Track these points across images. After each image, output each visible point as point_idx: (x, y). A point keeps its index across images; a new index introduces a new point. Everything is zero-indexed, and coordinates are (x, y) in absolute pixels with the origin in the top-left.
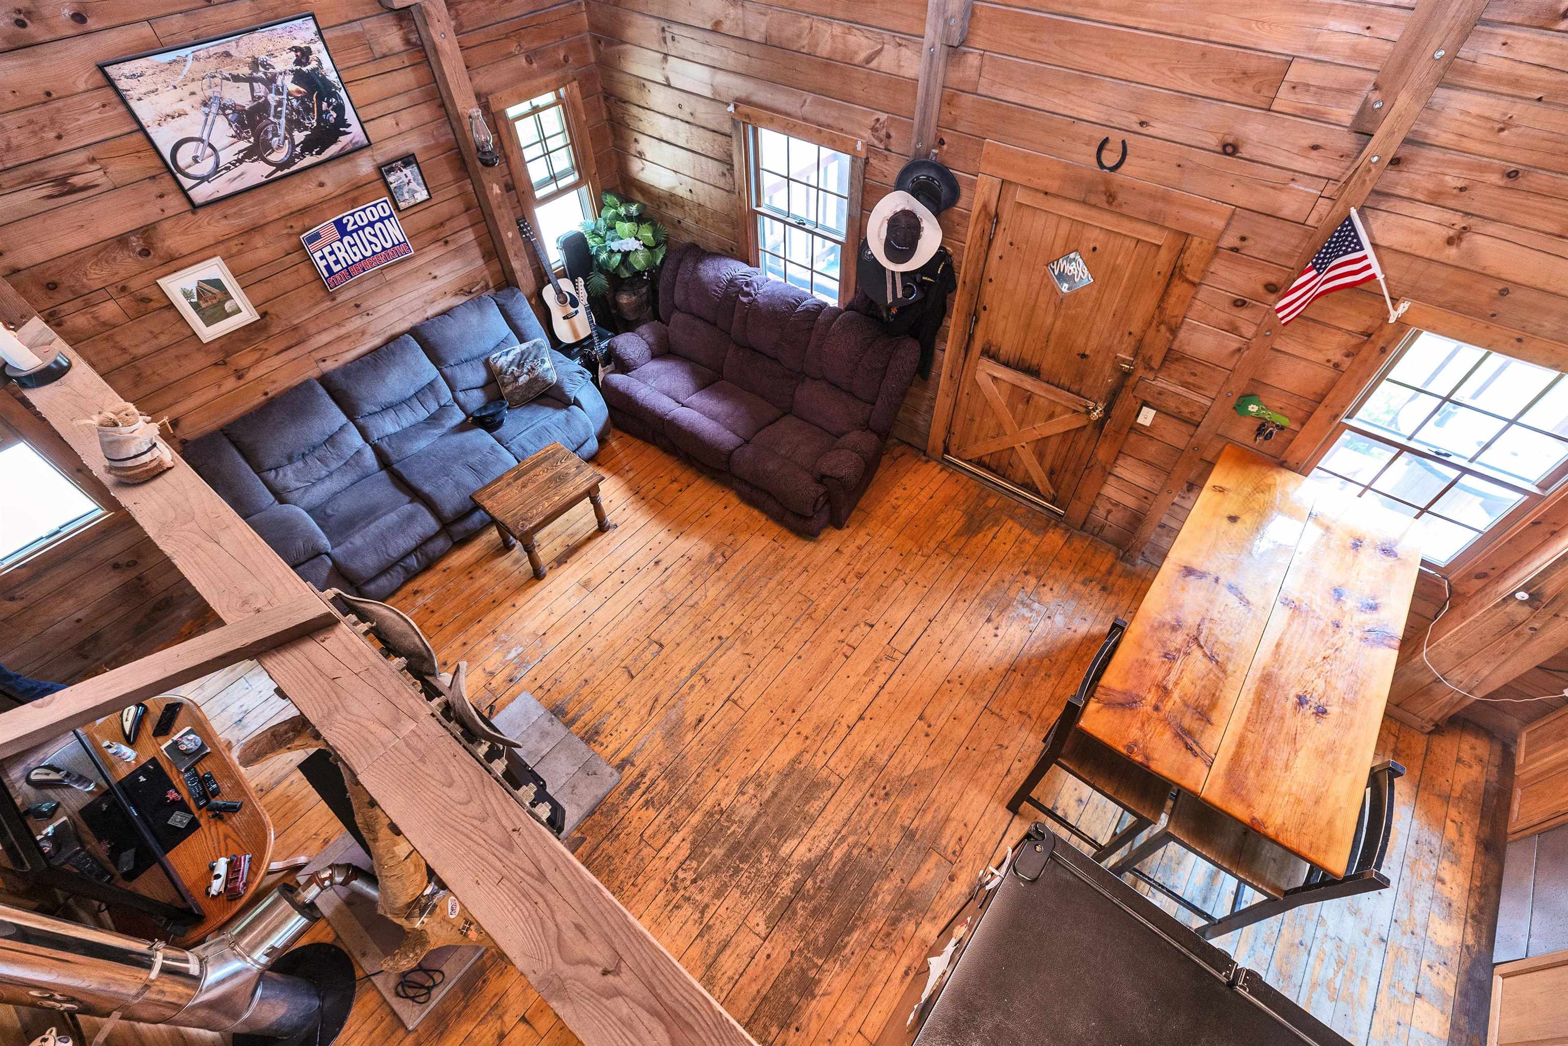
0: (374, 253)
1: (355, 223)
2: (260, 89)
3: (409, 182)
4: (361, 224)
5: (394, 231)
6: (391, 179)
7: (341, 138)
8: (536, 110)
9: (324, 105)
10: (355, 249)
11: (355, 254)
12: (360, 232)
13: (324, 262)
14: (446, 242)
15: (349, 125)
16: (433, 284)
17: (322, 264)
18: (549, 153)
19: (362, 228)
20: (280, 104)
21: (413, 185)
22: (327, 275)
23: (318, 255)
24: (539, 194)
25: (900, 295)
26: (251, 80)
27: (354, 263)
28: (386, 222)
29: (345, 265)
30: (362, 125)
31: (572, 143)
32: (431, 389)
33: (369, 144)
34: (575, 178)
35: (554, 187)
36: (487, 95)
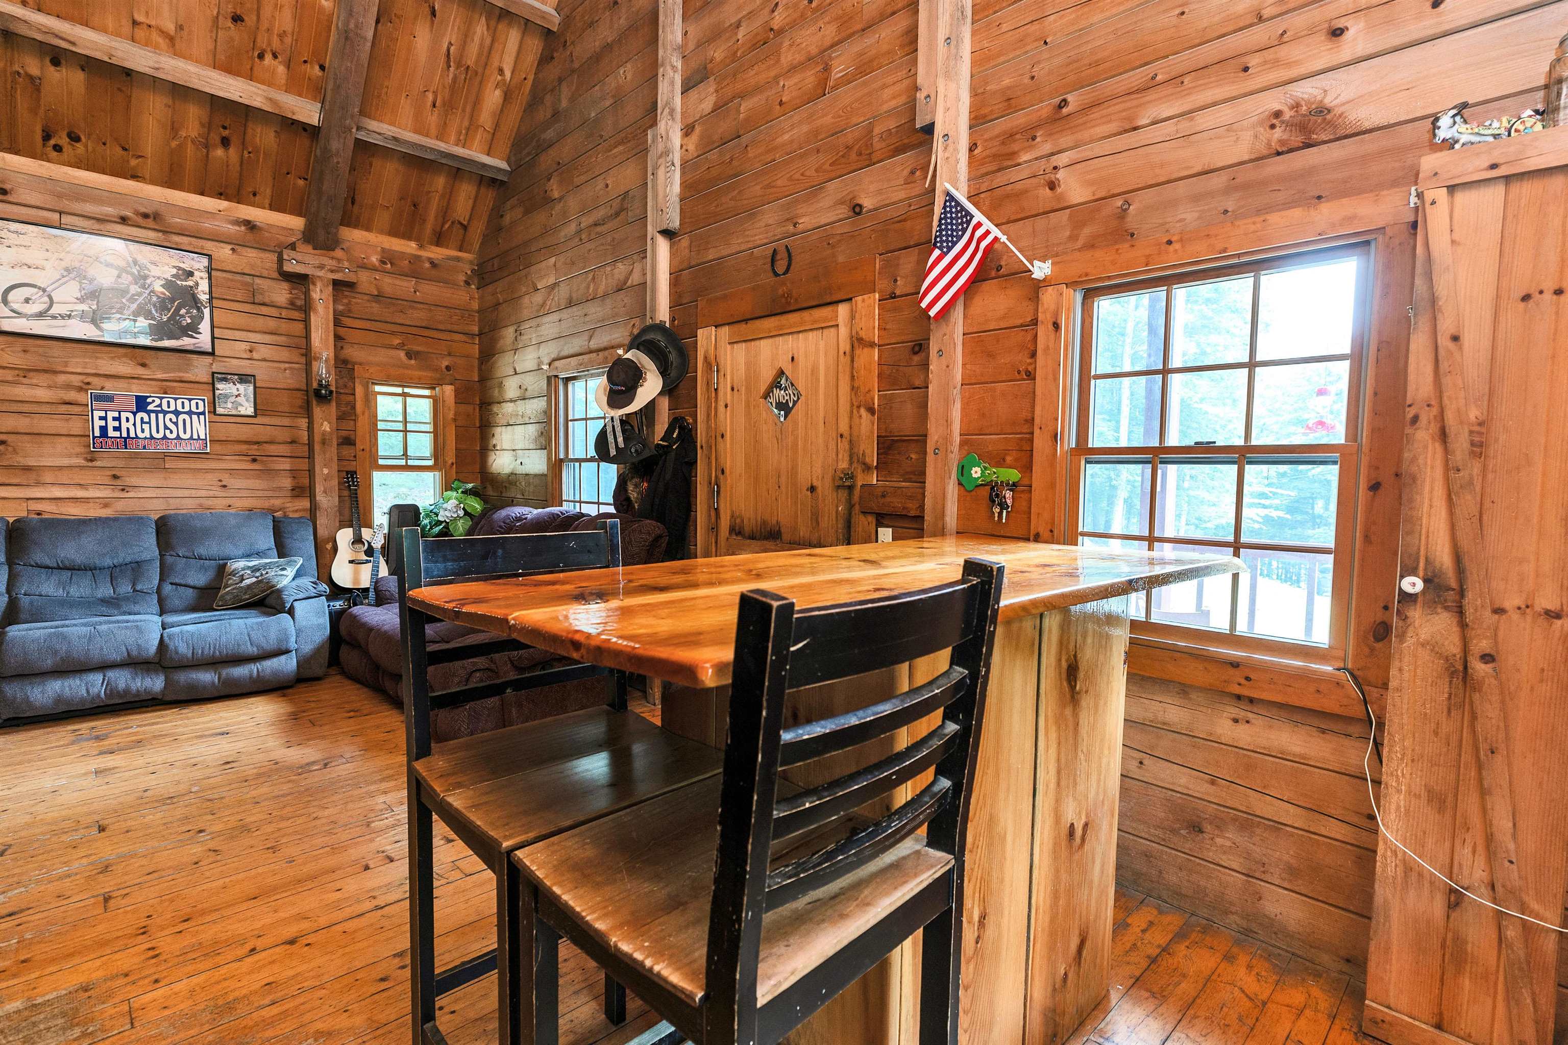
0: (165, 437)
1: (160, 405)
2: (127, 278)
3: (238, 395)
4: (165, 407)
5: (200, 428)
6: (220, 386)
7: (185, 338)
8: (404, 395)
9: (183, 311)
10: (146, 427)
11: (143, 431)
12: (161, 416)
13: (103, 423)
14: (255, 460)
15: (200, 333)
16: (219, 490)
17: (99, 423)
18: (405, 431)
19: (165, 413)
20: (139, 294)
21: (241, 400)
22: (97, 433)
23: (98, 414)
24: (381, 462)
25: (621, 444)
27: (137, 437)
28: (195, 417)
29: (124, 434)
30: (213, 338)
31: (435, 433)
32: (136, 568)
33: (212, 354)
34: (430, 463)
35: (403, 462)
36: (354, 364)
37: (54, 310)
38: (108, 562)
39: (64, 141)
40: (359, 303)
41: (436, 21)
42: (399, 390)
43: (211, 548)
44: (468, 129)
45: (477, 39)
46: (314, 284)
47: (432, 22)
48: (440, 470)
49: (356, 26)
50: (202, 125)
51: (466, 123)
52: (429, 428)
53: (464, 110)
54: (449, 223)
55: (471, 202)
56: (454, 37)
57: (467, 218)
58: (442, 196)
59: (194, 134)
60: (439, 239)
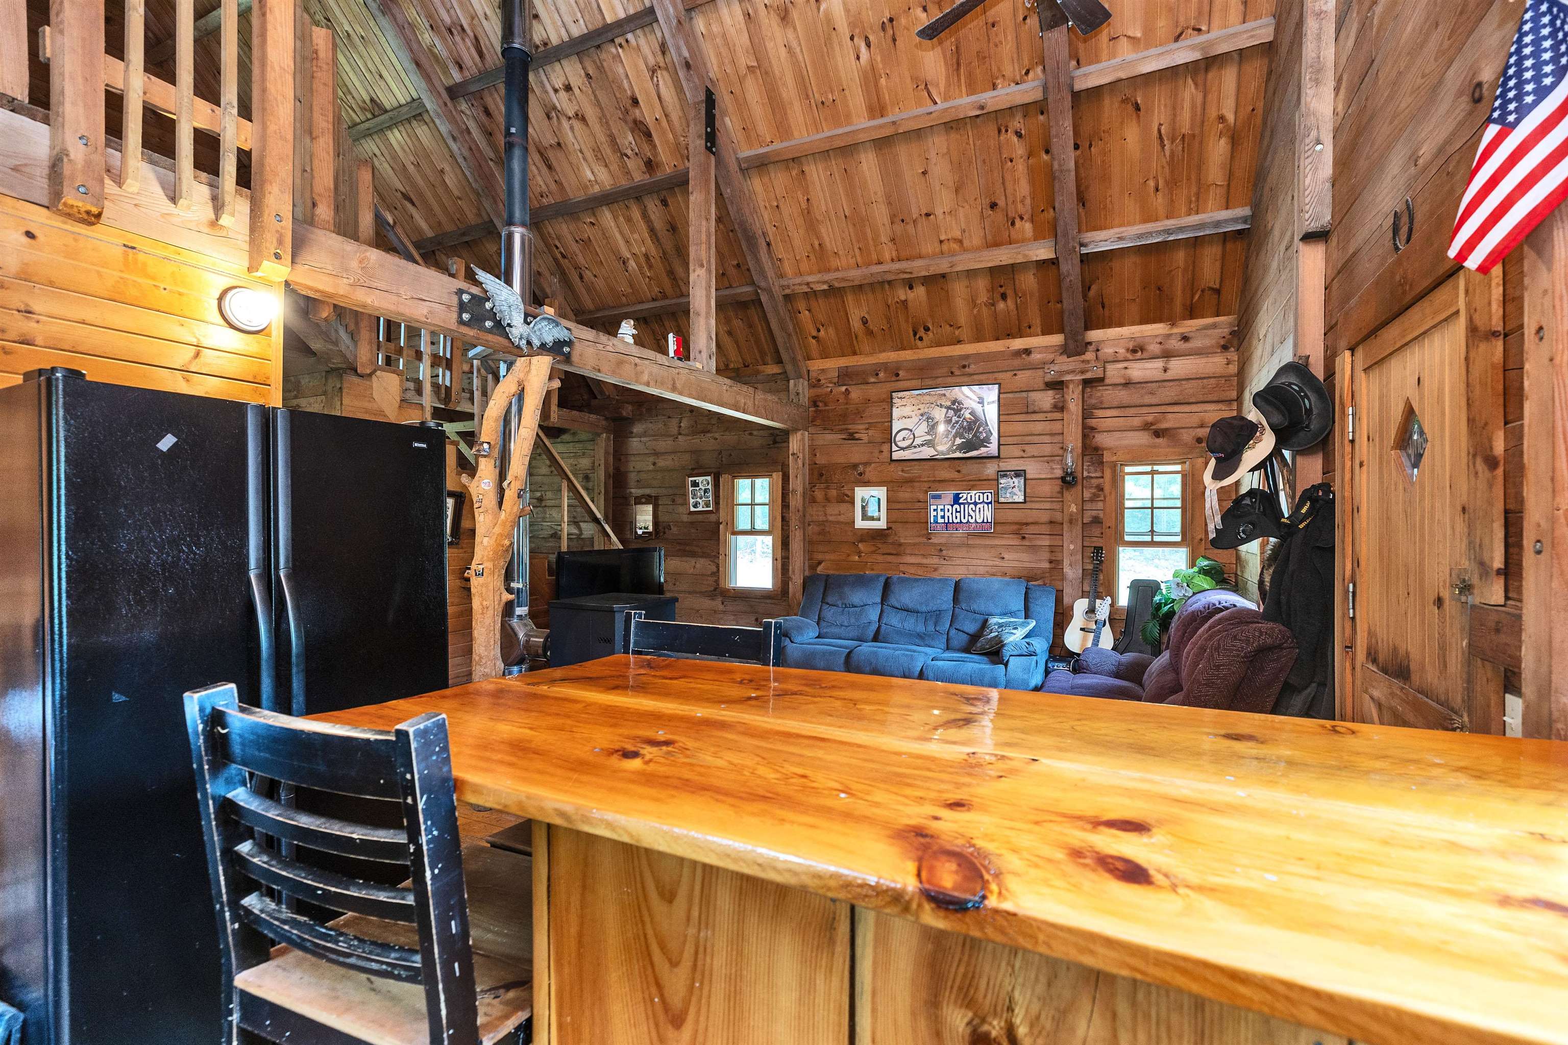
0: (968, 522)
1: (966, 500)
2: (951, 413)
3: (1014, 487)
4: (969, 500)
5: (988, 514)
6: (1002, 481)
7: (982, 449)
8: (1153, 473)
9: (981, 429)
10: (958, 515)
11: (956, 518)
12: (967, 506)
14: (1024, 538)
15: (991, 443)
16: (998, 562)
17: (933, 513)
18: (1152, 508)
19: (969, 504)
20: (957, 422)
21: (1016, 490)
22: (932, 521)
23: (933, 507)
24: (1127, 538)
26: (948, 408)
27: (953, 522)
28: (986, 506)
29: (946, 521)
30: (999, 445)
31: (1184, 508)
32: (937, 615)
33: (998, 457)
34: (1178, 539)
35: (1148, 538)
36: (1103, 449)
37: (916, 442)
38: (924, 609)
39: (922, 332)
40: (1108, 395)
41: (1142, 113)
42: (1148, 468)
43: (980, 605)
44: (1198, 195)
45: (1187, 105)
46: (1067, 387)
47: (1138, 116)
48: (1188, 546)
49: (1060, 165)
50: (988, 291)
51: (1194, 189)
52: (1178, 503)
53: (1189, 179)
54: (1199, 292)
55: (1218, 264)
56: (1162, 117)
57: (1218, 281)
58: (1185, 270)
59: (985, 299)
60: (1192, 312)
